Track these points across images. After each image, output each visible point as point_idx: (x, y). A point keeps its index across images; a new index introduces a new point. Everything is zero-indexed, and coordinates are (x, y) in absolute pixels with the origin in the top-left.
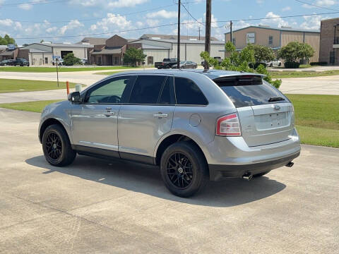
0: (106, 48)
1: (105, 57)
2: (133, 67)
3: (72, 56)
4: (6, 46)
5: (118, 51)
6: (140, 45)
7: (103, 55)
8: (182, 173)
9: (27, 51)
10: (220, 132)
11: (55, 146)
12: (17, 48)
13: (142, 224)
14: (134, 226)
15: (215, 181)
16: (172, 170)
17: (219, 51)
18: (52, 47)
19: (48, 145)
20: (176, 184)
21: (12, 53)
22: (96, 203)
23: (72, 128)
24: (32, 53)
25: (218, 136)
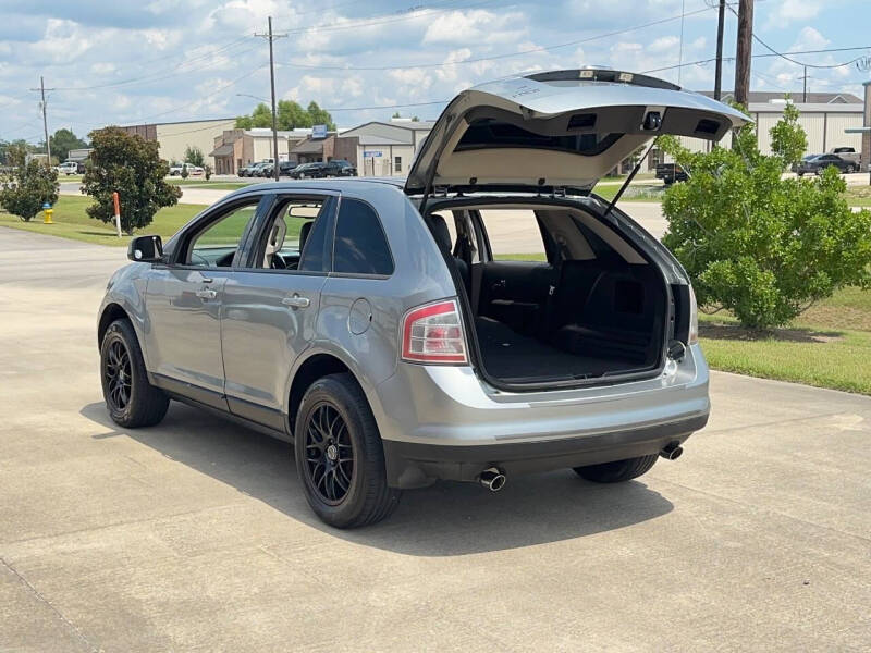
4: (309, 131)
8: (336, 461)
9: (354, 142)
10: (411, 351)
11: (122, 374)
12: (331, 135)
13: (137, 594)
14: (108, 598)
15: (400, 486)
16: (317, 449)
17: (847, 131)
18: (414, 131)
19: (111, 371)
20: (322, 489)
21: (320, 147)
22: (94, 529)
23: (147, 328)
24: (364, 145)
25: (406, 361)
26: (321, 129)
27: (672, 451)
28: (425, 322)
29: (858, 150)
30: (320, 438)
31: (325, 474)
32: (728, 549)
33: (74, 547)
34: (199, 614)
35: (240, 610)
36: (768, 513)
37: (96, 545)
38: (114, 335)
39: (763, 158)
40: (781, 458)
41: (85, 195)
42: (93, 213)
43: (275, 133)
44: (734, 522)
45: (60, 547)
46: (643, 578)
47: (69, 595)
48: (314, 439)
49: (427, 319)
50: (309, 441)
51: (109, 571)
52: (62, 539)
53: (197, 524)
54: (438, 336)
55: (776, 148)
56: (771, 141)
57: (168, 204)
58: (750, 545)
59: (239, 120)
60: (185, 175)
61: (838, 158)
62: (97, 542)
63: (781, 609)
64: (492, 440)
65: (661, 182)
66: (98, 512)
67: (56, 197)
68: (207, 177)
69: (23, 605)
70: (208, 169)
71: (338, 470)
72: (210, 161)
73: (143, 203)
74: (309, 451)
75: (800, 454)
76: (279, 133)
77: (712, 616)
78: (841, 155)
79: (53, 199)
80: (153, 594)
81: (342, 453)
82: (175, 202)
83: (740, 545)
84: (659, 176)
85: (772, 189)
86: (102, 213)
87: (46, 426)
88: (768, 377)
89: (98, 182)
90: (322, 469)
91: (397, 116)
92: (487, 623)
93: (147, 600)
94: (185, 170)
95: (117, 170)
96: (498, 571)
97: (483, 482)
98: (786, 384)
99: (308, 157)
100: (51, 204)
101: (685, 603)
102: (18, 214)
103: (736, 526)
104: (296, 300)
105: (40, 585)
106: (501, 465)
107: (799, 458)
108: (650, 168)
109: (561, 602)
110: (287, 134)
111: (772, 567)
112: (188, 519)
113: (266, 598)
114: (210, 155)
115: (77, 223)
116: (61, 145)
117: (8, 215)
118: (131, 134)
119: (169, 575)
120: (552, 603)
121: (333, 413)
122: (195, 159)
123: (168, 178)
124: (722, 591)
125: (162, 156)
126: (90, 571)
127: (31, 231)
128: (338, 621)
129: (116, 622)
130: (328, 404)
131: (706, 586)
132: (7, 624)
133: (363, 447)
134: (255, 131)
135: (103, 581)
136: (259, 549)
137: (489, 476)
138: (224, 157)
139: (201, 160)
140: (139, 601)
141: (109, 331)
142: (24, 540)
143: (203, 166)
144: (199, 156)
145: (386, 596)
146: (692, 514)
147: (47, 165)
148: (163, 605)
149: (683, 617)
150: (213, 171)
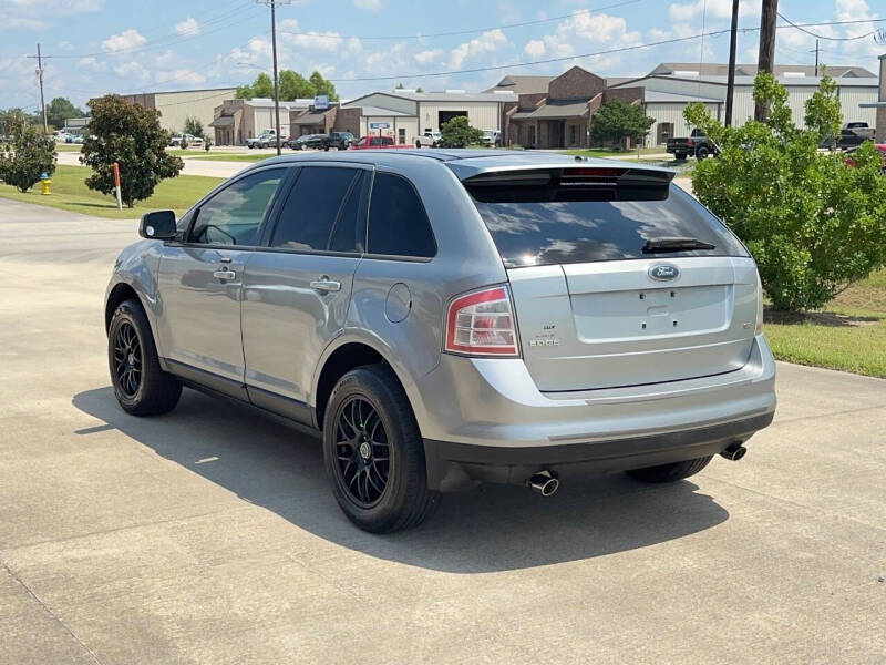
0: (550, 101)
1: (544, 127)
2: (616, 151)
3: (464, 125)
4: (311, 102)
5: (578, 110)
6: (639, 92)
7: (540, 121)
8: (369, 461)
9: (357, 113)
10: (456, 342)
11: (131, 359)
12: (334, 105)
13: (156, 610)
14: (125, 616)
15: (442, 490)
16: (348, 447)
17: (861, 106)
18: (418, 102)
19: (119, 355)
20: (354, 490)
21: (322, 118)
22: (105, 532)
23: (158, 310)
24: (367, 117)
25: (450, 353)
26: (323, 99)
27: (734, 451)
28: (472, 310)
29: (872, 125)
30: (351, 434)
31: (358, 474)
32: (800, 561)
33: (86, 553)
34: (226, 634)
35: (271, 630)
36: (836, 518)
37: (110, 552)
38: (123, 316)
39: (798, 132)
40: (839, 456)
41: (84, 165)
42: (93, 184)
43: (277, 104)
44: (802, 529)
45: (69, 553)
46: (712, 594)
47: (81, 610)
48: (345, 436)
49: (475, 307)
50: (340, 438)
51: (124, 582)
52: (72, 543)
53: (217, 526)
54: (485, 325)
55: (809, 121)
56: (805, 115)
57: (170, 175)
58: (823, 556)
59: (238, 89)
60: (184, 146)
61: (851, 133)
62: (109, 548)
63: (869, 632)
64: (545, 441)
65: (672, 157)
66: (110, 512)
67: (54, 167)
68: (207, 148)
69: (31, 623)
70: (208, 140)
71: (372, 471)
72: (210, 132)
73: (143, 174)
74: (339, 447)
75: (859, 451)
76: (281, 104)
77: (795, 641)
78: (853, 130)
79: (51, 169)
80: (174, 610)
81: (376, 451)
82: (177, 173)
83: (812, 556)
84: (670, 150)
85: (808, 165)
86: (101, 184)
87: (50, 414)
88: (809, 364)
89: (96, 152)
90: (354, 468)
91: (401, 87)
92: (546, 648)
93: (168, 617)
94: (184, 141)
95: (117, 139)
96: (552, 585)
97: (534, 485)
98: (829, 371)
99: (310, 128)
100: (49, 175)
101: (763, 624)
102: (15, 185)
103: (804, 534)
104: (325, 284)
105: (48, 598)
106: (554, 469)
107: (859, 455)
108: (659, 142)
109: (625, 623)
110: (288, 105)
111: (851, 582)
112: (209, 521)
113: (298, 615)
114: (210, 126)
115: (75, 194)
116: (58, 115)
117: (5, 185)
118: (131, 103)
119: (191, 586)
120: (616, 624)
121: (367, 408)
122: (195, 130)
123: (168, 149)
124: (801, 610)
125: (163, 126)
126: (104, 583)
127: (29, 202)
128: (381, 645)
129: (136, 644)
130: (361, 398)
131: (782, 606)
132: (13, 646)
133: (400, 445)
134: (256, 101)
135: (118, 594)
136: (287, 557)
137: (541, 480)
138: (224, 128)
139: (201, 130)
140: (159, 618)
141: (117, 312)
142: (32, 544)
143: (202, 137)
144: (198, 126)
145: (431, 614)
146: (754, 520)
147: (44, 133)
148: (187, 624)
149: (763, 641)
150: (213, 142)
